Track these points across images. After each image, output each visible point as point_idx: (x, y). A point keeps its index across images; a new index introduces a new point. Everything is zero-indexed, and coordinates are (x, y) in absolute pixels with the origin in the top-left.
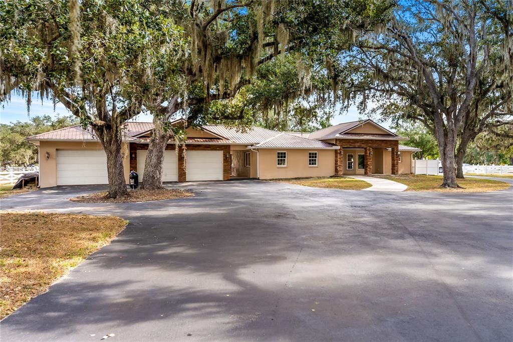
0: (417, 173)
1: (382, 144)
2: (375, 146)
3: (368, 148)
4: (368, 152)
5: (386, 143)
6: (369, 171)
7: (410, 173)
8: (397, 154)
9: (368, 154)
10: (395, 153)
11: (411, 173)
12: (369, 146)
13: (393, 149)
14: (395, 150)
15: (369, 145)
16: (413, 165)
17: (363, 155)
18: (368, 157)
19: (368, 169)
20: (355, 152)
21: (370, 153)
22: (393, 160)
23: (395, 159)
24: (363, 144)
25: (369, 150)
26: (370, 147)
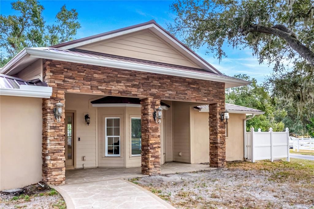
0: (255, 159)
1: (189, 92)
2: (169, 94)
3: (150, 99)
4: (150, 111)
5: (198, 90)
6: (154, 163)
7: (242, 159)
8: (222, 120)
9: (150, 118)
10: (218, 116)
11: (245, 160)
12: (152, 95)
13: (213, 106)
14: (218, 109)
15: (154, 91)
16: (247, 143)
17: (140, 120)
18: (150, 125)
19: (151, 159)
20: (123, 112)
21: (154, 115)
22: (213, 131)
23: (219, 129)
24: (134, 86)
25: (154, 104)
26: (155, 96)
